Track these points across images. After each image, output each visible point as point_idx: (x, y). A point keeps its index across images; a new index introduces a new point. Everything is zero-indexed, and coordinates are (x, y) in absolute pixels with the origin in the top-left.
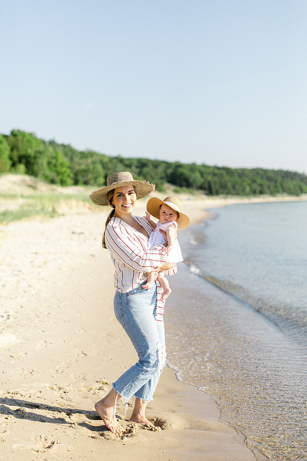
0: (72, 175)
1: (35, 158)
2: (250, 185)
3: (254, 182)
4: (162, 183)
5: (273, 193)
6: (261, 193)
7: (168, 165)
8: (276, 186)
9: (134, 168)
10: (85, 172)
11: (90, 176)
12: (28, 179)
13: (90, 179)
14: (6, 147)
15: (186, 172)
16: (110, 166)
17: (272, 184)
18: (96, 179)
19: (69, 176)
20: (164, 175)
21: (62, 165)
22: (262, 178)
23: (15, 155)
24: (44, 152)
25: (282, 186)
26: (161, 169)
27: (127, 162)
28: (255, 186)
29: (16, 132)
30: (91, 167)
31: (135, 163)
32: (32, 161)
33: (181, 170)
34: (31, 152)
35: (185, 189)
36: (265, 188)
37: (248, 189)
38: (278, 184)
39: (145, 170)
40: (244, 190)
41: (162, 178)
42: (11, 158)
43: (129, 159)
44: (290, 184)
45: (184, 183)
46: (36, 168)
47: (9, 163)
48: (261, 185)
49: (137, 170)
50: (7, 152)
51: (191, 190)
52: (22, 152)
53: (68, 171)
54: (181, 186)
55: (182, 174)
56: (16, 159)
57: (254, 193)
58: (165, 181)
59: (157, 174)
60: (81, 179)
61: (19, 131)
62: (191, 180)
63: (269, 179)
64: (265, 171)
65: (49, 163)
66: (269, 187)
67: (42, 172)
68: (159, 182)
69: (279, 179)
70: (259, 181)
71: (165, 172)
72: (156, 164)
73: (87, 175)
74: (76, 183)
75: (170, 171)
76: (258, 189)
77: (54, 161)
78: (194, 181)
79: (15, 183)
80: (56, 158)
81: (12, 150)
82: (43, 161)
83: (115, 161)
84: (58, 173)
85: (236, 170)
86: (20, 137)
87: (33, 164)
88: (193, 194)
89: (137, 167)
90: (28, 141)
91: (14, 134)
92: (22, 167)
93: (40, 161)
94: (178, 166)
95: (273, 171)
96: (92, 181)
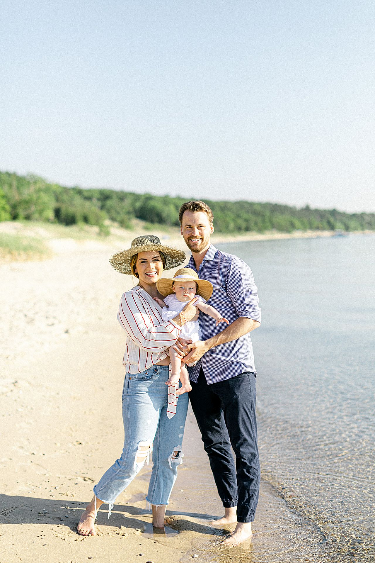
2: (234, 220)
3: (238, 216)
4: (129, 219)
5: (261, 230)
6: (247, 229)
7: (136, 197)
8: (263, 222)
9: (95, 201)
10: (27, 203)
11: (33, 208)
13: (34, 213)
15: (158, 205)
16: (65, 197)
17: (259, 219)
18: (41, 212)
20: (131, 209)
22: (248, 212)
25: (271, 221)
26: (127, 202)
27: (86, 194)
28: (240, 221)
30: (35, 197)
31: (97, 195)
33: (152, 203)
35: (156, 225)
36: (252, 225)
37: (232, 225)
38: (267, 220)
39: (109, 203)
40: (227, 227)
41: (129, 213)
43: (89, 191)
44: (280, 219)
45: (156, 219)
48: (247, 221)
49: (99, 203)
51: (164, 226)
53: (3, 202)
54: (152, 222)
55: (153, 208)
57: (239, 229)
58: (132, 216)
59: (123, 208)
60: (22, 213)
62: (164, 215)
63: (256, 213)
64: (251, 204)
66: (256, 223)
68: (125, 217)
69: (267, 213)
70: (245, 216)
71: (133, 205)
72: (122, 196)
73: (29, 208)
74: (15, 217)
75: (138, 204)
76: (244, 225)
78: (168, 216)
83: (72, 192)
85: (217, 203)
88: (167, 232)
89: (99, 199)
94: (149, 198)
95: (260, 204)
96: (36, 216)
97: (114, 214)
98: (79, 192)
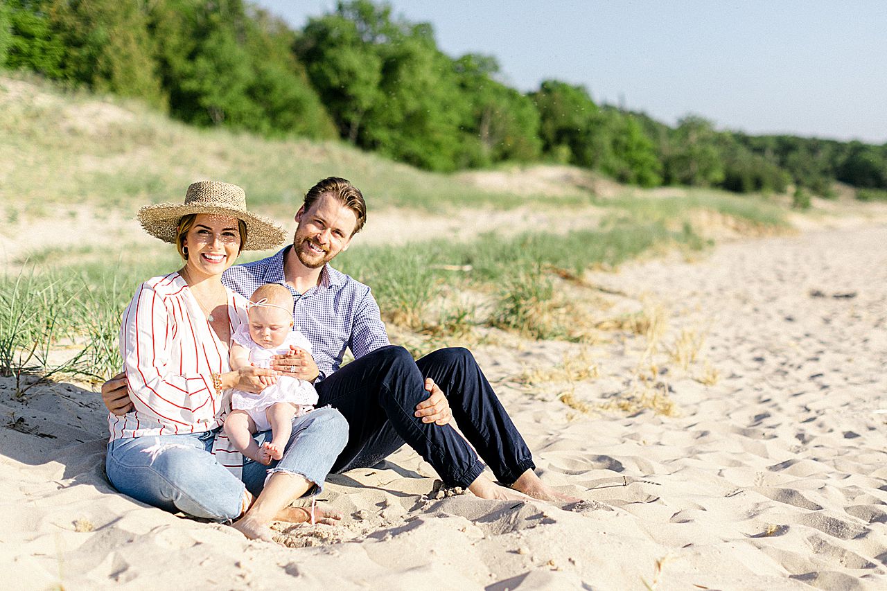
0: (660, 167)
1: (588, 132)
7: (837, 146)
9: (769, 155)
10: (685, 159)
11: (695, 168)
12: (576, 173)
13: (695, 174)
14: (532, 115)
18: (705, 173)
19: (653, 168)
20: (829, 166)
21: (640, 146)
23: (550, 127)
24: (606, 120)
26: (823, 156)
27: (755, 143)
29: (550, 86)
30: (698, 149)
31: (772, 145)
32: (582, 138)
33: (866, 156)
34: (579, 121)
39: (792, 157)
41: (825, 173)
42: (541, 135)
43: (761, 138)
45: (870, 181)
46: (589, 152)
47: (538, 143)
50: (534, 123)
52: (563, 123)
53: (653, 159)
55: (867, 164)
56: (551, 136)
59: (815, 164)
60: (676, 175)
61: (555, 83)
65: (616, 143)
67: (601, 161)
68: (821, 180)
71: (832, 160)
72: (814, 146)
73: (688, 167)
74: (667, 181)
75: (842, 159)
77: (624, 139)
79: (552, 181)
80: (627, 132)
81: (544, 118)
82: (604, 139)
84: (634, 163)
86: (557, 94)
87: (584, 145)
89: (776, 152)
90: (574, 102)
91: (547, 88)
92: (564, 151)
93: (596, 139)
94: (858, 148)
96: (699, 179)
97: (800, 176)
98: (743, 139)
